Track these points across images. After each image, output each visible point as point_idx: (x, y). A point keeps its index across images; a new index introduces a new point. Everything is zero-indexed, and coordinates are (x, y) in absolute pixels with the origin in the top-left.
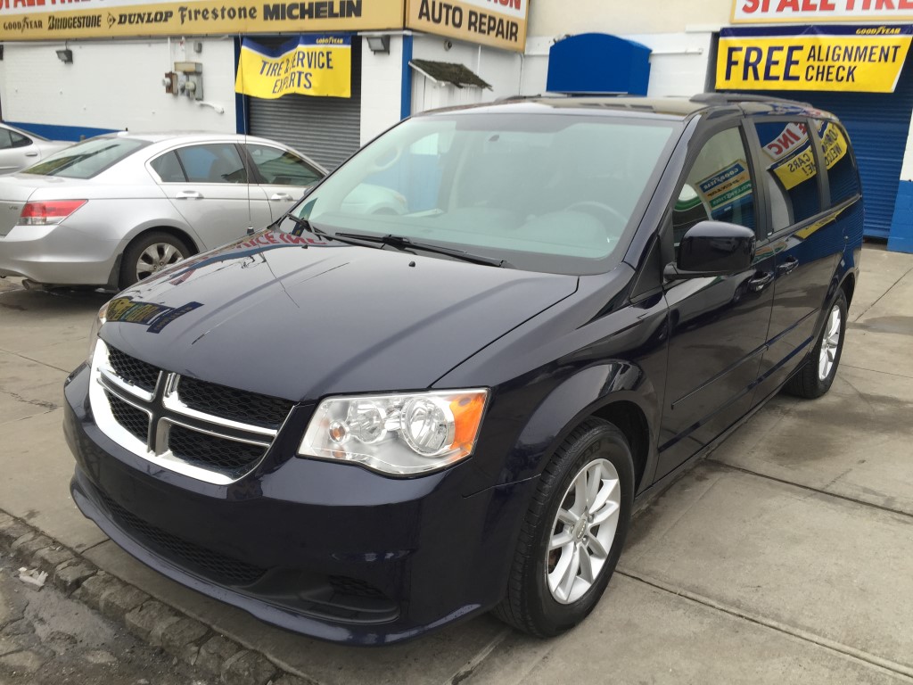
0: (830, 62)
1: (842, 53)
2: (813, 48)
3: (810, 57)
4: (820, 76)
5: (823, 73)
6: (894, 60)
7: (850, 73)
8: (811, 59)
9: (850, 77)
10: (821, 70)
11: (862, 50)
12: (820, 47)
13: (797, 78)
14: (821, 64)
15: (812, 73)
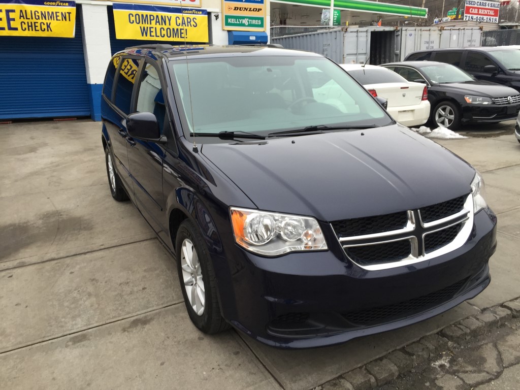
0: (34, 20)
1: (40, 15)
2: (21, 11)
3: (21, 16)
4: (30, 28)
5: (32, 26)
6: (70, 20)
7: (48, 26)
8: (22, 18)
9: (49, 28)
10: (30, 25)
11: (51, 14)
12: (26, 11)
13: (16, 29)
14: (30, 21)
15: (25, 26)
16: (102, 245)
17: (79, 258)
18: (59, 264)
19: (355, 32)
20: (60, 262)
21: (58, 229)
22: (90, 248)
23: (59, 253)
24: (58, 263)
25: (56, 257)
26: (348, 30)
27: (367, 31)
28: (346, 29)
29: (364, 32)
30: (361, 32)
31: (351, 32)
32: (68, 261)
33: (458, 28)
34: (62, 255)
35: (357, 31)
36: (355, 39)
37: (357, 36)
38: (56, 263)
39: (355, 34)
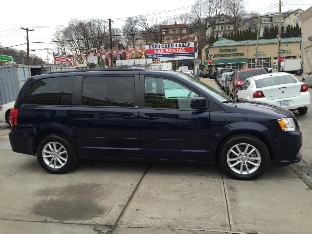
19: (22, 68)
26: (18, 66)
27: (28, 68)
28: (17, 66)
29: (27, 68)
30: (25, 68)
31: (20, 68)
33: (67, 68)
35: (23, 68)
36: (23, 72)
37: (24, 70)
39: (22, 69)
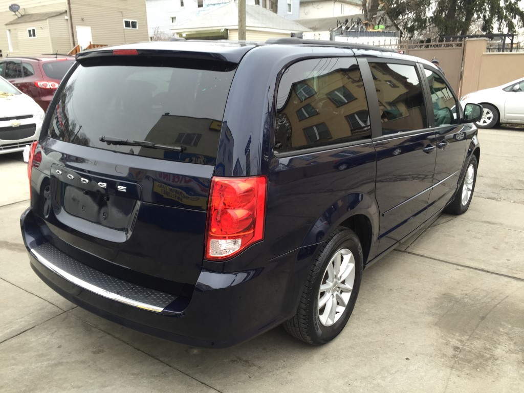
16: (458, 269)
17: (491, 269)
18: (514, 271)
20: (513, 273)
21: (483, 318)
22: (472, 273)
23: (507, 282)
24: (515, 273)
25: (512, 280)
32: (504, 271)
34: (506, 279)
38: (516, 274)
